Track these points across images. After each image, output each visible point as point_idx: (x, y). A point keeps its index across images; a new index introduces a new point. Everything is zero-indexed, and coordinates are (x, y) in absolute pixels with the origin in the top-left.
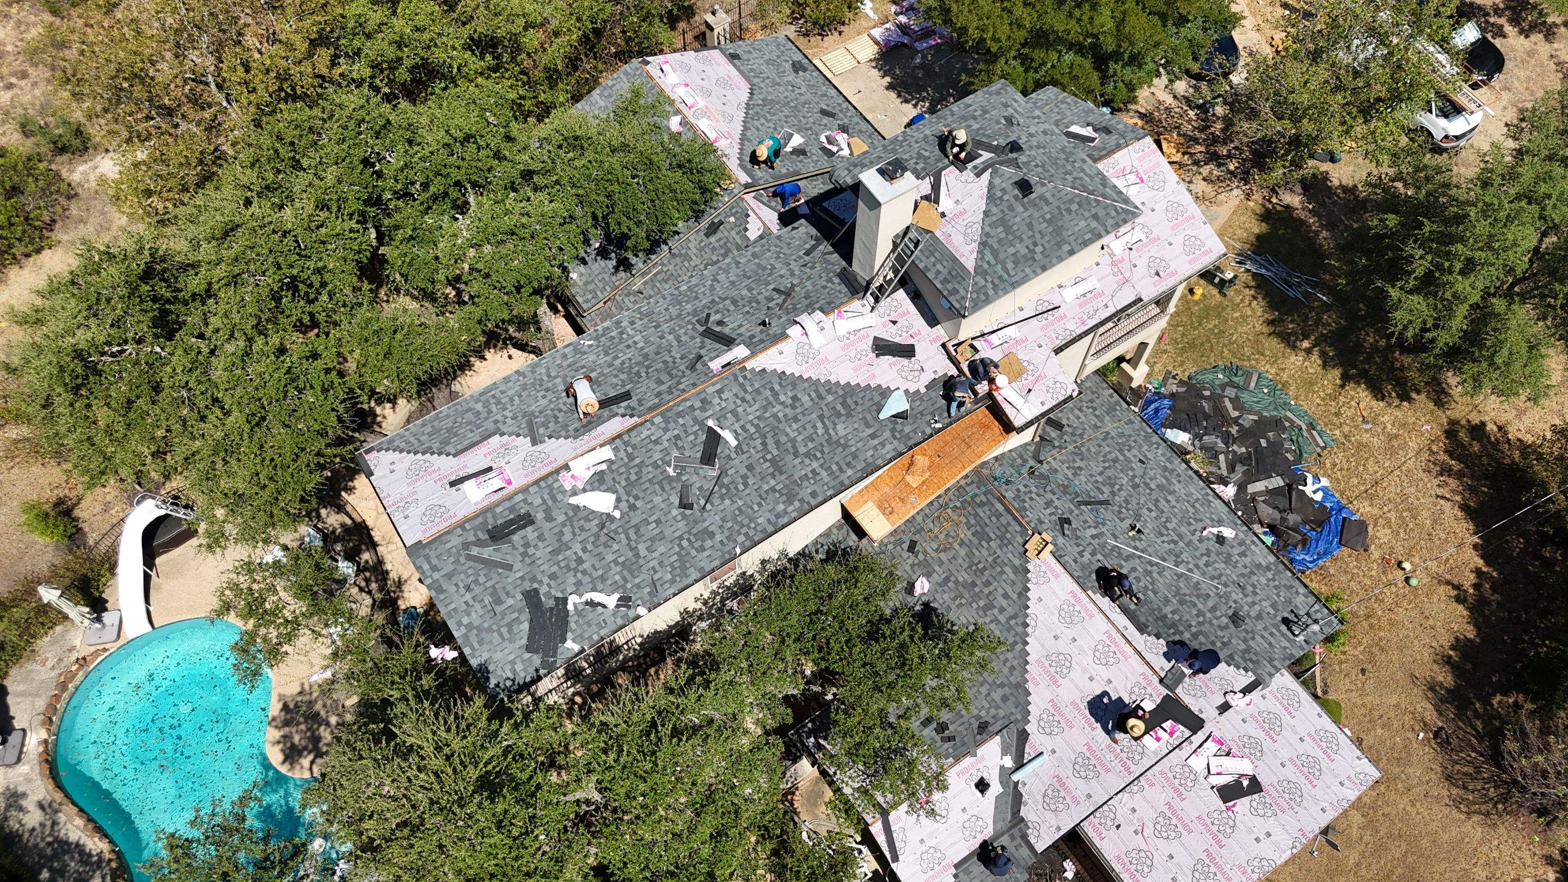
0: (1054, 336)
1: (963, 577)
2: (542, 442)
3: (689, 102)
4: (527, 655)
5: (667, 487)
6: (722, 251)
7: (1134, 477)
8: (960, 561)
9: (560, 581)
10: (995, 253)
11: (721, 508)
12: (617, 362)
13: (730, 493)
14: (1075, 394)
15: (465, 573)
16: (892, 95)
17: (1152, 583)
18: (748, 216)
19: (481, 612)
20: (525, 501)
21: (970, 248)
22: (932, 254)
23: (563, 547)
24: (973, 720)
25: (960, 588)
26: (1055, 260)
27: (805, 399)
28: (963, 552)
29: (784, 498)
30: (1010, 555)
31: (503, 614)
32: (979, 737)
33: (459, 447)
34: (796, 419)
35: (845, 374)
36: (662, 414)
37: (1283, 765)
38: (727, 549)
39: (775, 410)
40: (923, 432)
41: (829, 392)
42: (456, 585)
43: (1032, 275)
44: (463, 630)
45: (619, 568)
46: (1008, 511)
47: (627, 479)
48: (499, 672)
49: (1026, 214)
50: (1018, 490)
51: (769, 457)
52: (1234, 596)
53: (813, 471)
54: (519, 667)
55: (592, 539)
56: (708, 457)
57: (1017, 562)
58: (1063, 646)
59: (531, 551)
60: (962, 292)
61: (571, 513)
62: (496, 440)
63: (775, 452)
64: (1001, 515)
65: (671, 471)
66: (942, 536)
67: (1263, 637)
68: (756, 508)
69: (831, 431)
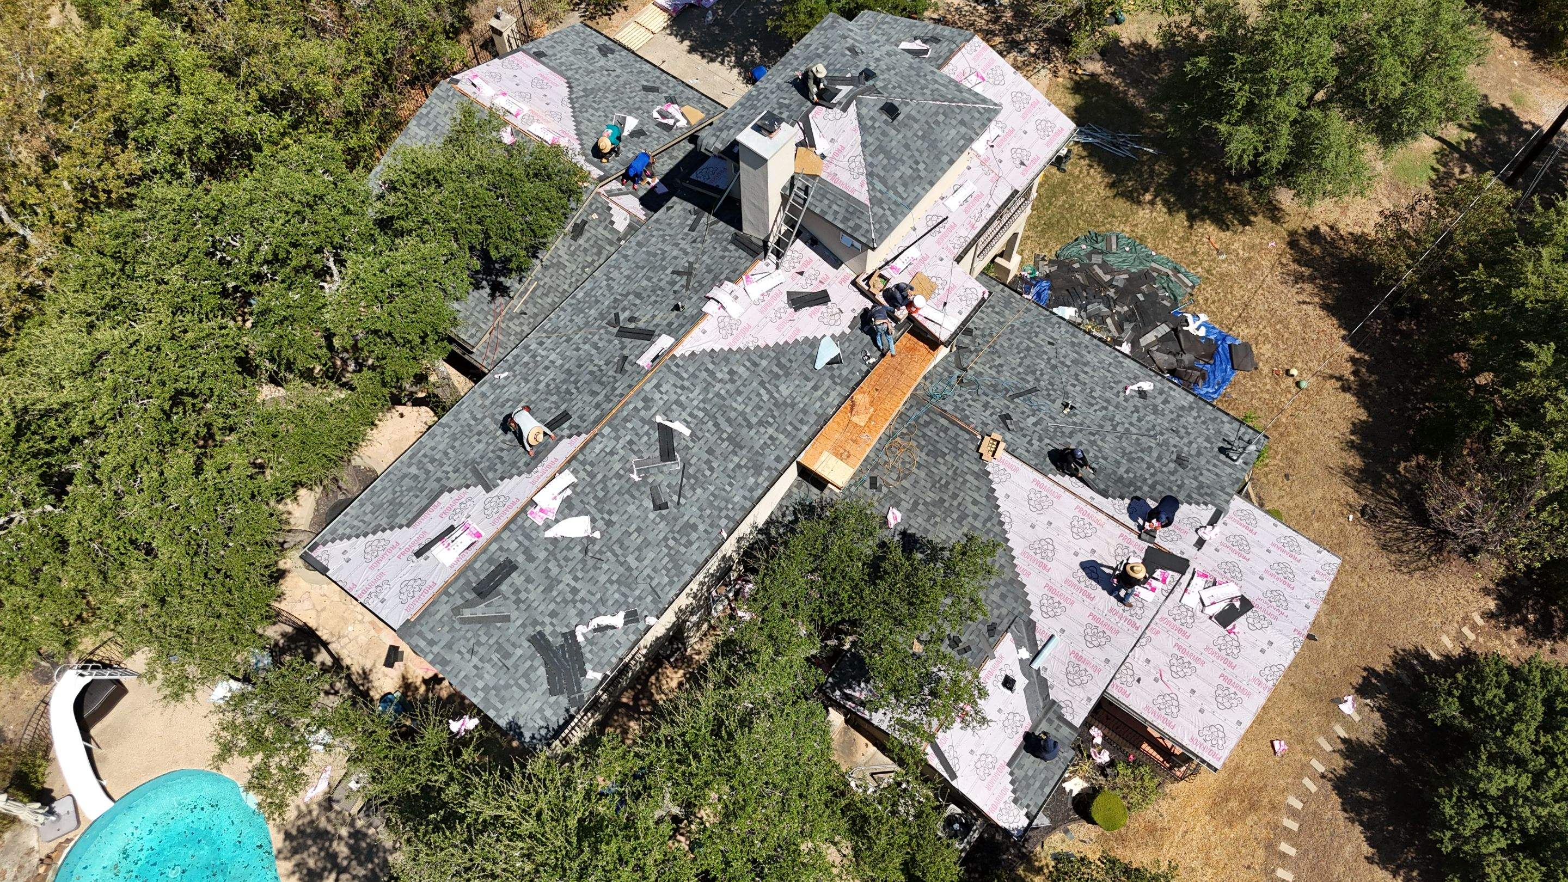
0: (951, 246)
1: (930, 496)
2: (496, 486)
3: (513, 111)
4: (553, 699)
5: (637, 494)
6: (595, 250)
7: (1049, 359)
8: (923, 482)
9: (561, 616)
10: (883, 181)
11: (694, 498)
12: (542, 386)
13: (699, 481)
14: (986, 296)
15: (464, 637)
16: (696, 57)
17: (1100, 451)
18: (610, 209)
19: (493, 671)
20: (501, 549)
21: (859, 181)
22: (824, 196)
23: (553, 582)
24: (981, 626)
25: (931, 508)
26: (939, 173)
27: (741, 370)
28: (922, 474)
29: (752, 471)
30: (967, 464)
31: (516, 666)
32: (991, 640)
33: (410, 516)
34: (739, 393)
35: (771, 336)
36: (609, 424)
37: (1261, 578)
38: (713, 536)
39: (716, 389)
40: (860, 371)
41: (761, 357)
42: (459, 652)
43: (922, 192)
44: (481, 694)
45: (615, 586)
46: (952, 422)
47: (595, 497)
48: (530, 724)
49: (900, 136)
50: (955, 401)
51: (725, 436)
52: (1172, 442)
53: (771, 438)
54: (548, 713)
55: (580, 566)
56: (667, 453)
57: (976, 468)
58: (1041, 532)
59: (523, 596)
60: (865, 226)
61: (551, 547)
62: (445, 498)
63: (729, 430)
64: (947, 429)
65: (635, 477)
66: (899, 465)
67: (1209, 470)
68: (728, 488)
69: (776, 395)
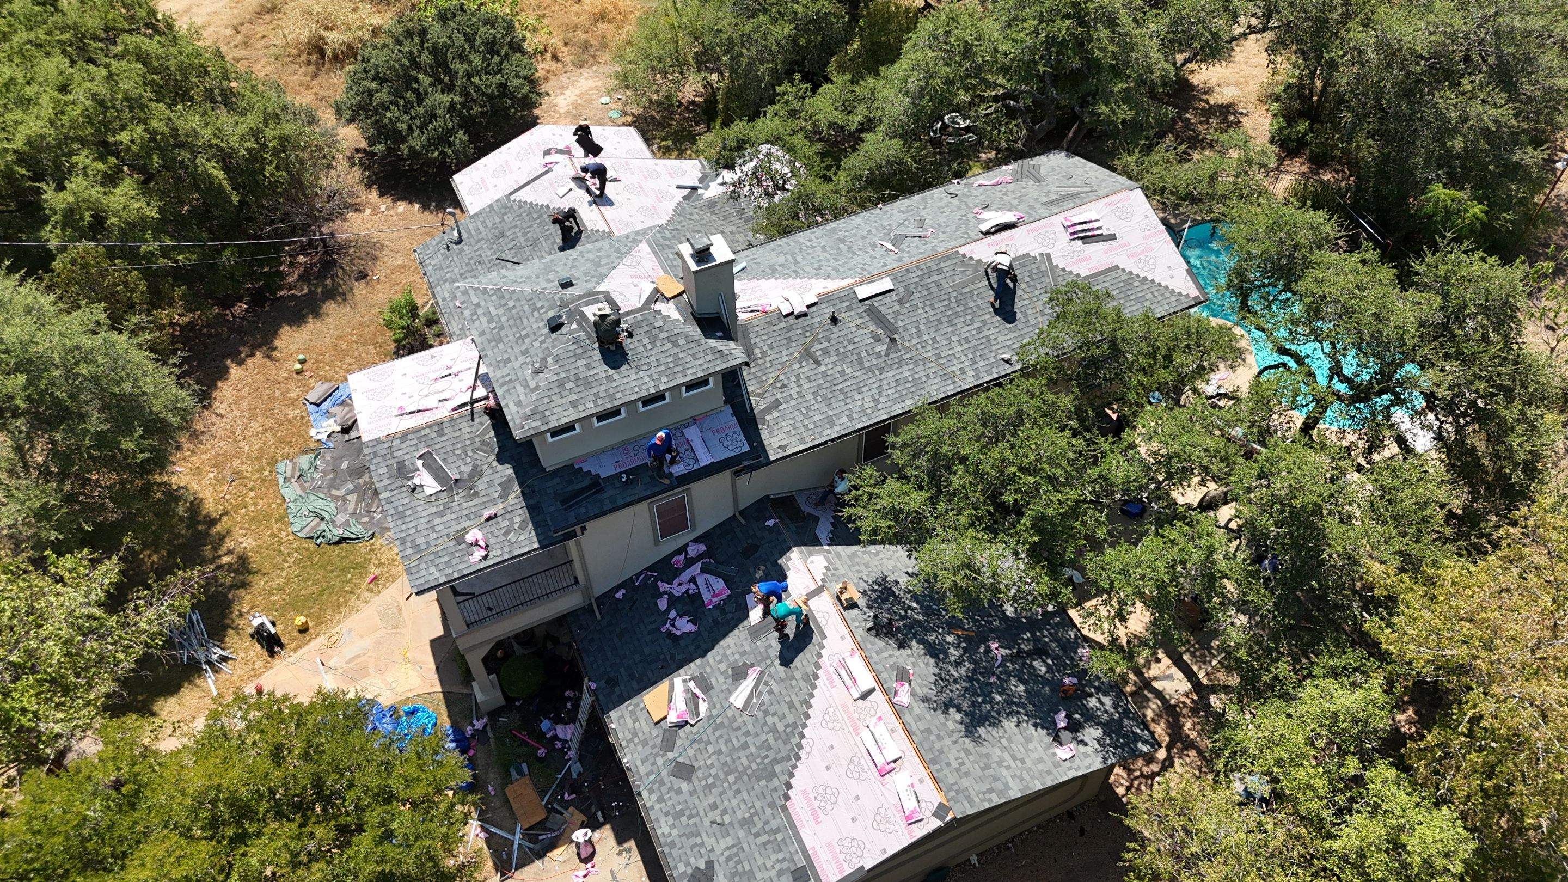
2: (1041, 255)
33: (1113, 274)
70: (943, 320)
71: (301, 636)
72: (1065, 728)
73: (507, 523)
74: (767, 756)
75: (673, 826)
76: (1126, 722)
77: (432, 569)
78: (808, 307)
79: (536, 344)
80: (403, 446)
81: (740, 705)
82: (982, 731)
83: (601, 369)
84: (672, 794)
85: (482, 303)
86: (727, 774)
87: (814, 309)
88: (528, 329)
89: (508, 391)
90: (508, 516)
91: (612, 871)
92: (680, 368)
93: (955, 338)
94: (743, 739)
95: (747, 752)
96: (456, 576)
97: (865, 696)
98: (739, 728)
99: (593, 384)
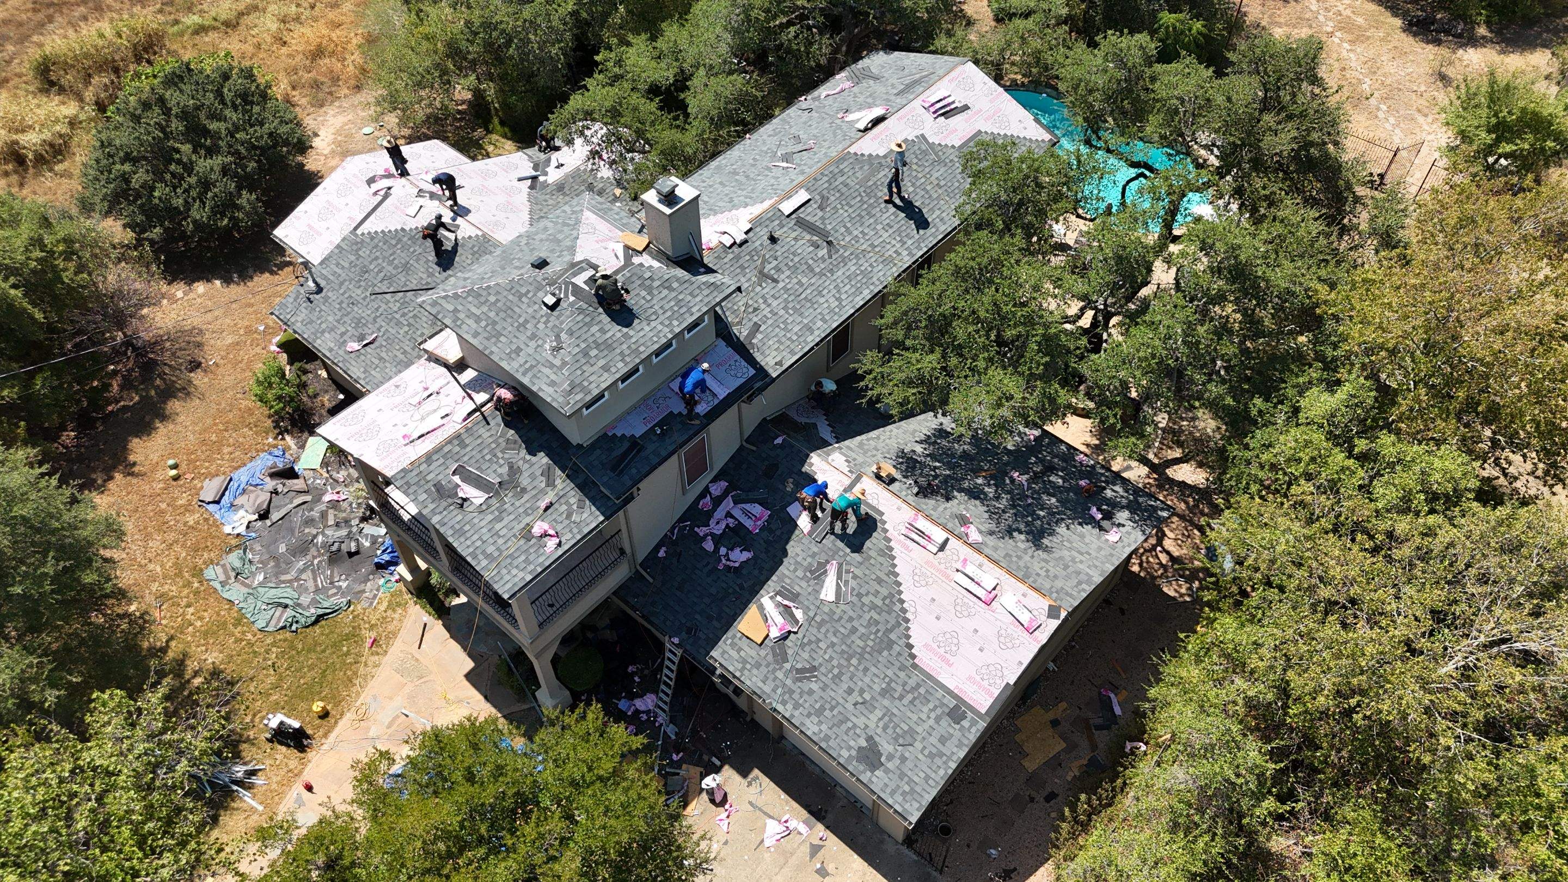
2: (918, 137)
62: (956, 142)
70: (863, 213)
71: (324, 722)
72: (1102, 519)
73: (564, 507)
74: (878, 631)
75: (820, 722)
76: (1141, 500)
77: (514, 571)
78: (747, 233)
79: (541, 326)
80: (432, 468)
81: (831, 597)
82: (1045, 541)
83: (615, 330)
84: (805, 697)
85: (460, 308)
86: (848, 660)
87: (751, 234)
88: (524, 315)
89: (535, 376)
90: (562, 501)
91: (750, 803)
92: (684, 309)
93: (879, 227)
94: (849, 626)
95: (858, 634)
96: (539, 570)
97: (942, 548)
98: (841, 618)
99: (615, 345)
